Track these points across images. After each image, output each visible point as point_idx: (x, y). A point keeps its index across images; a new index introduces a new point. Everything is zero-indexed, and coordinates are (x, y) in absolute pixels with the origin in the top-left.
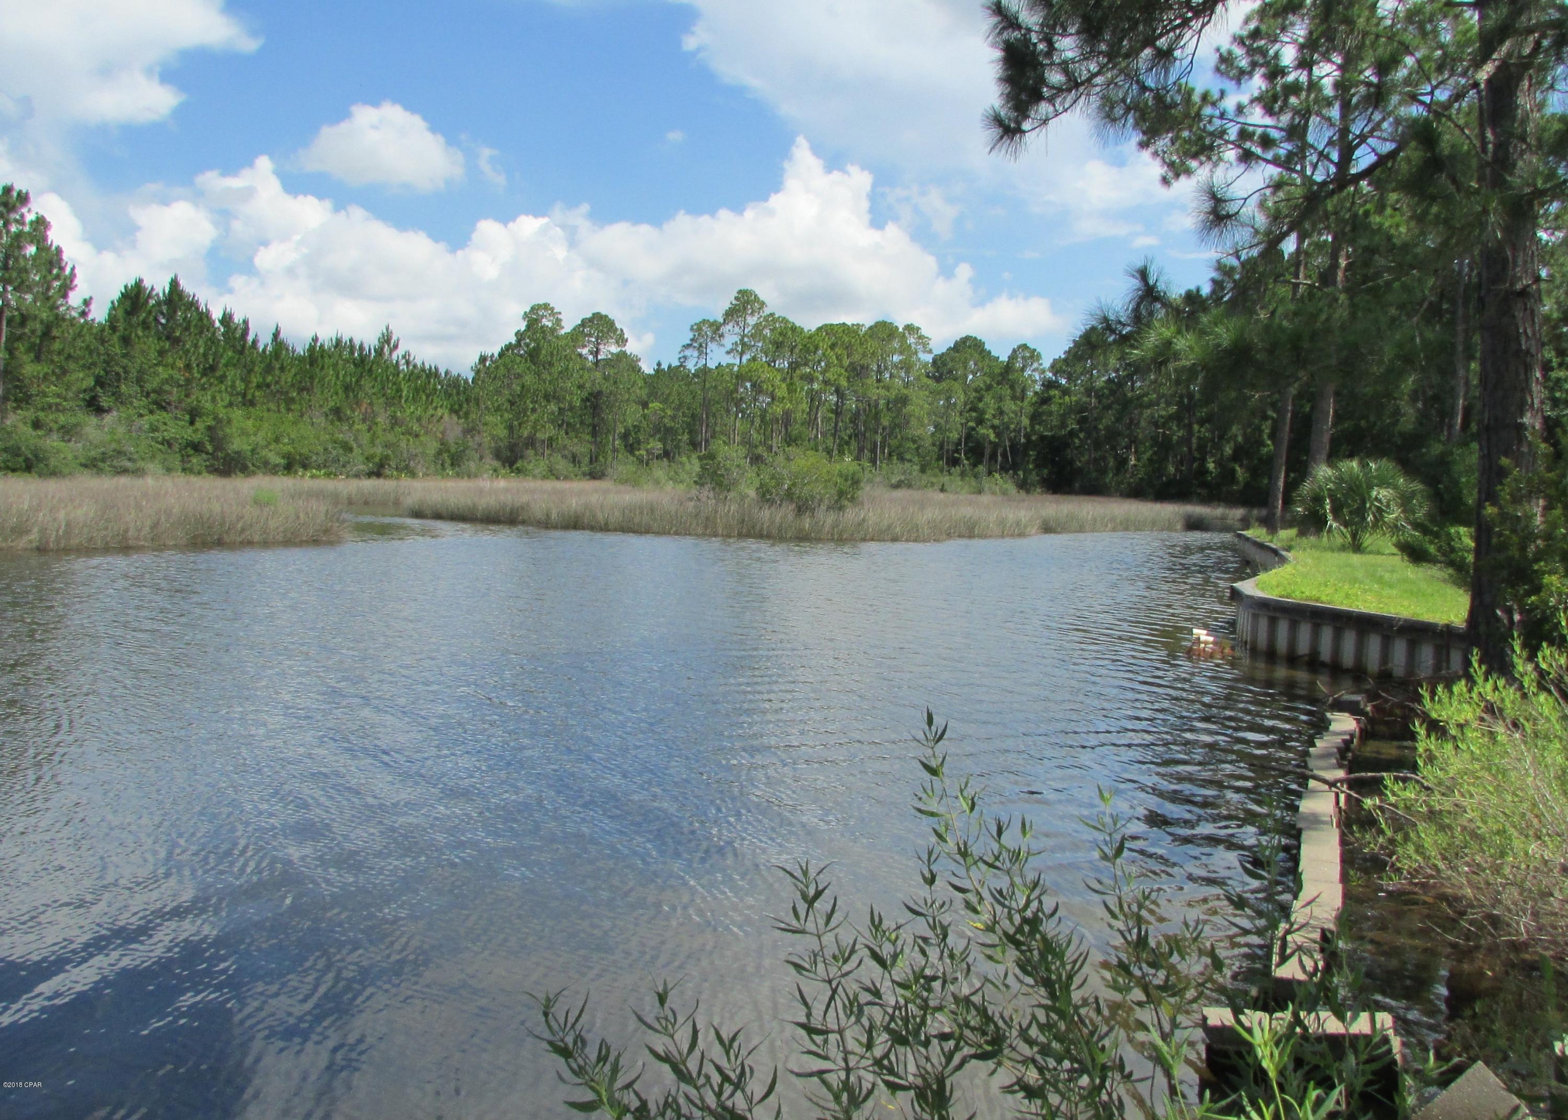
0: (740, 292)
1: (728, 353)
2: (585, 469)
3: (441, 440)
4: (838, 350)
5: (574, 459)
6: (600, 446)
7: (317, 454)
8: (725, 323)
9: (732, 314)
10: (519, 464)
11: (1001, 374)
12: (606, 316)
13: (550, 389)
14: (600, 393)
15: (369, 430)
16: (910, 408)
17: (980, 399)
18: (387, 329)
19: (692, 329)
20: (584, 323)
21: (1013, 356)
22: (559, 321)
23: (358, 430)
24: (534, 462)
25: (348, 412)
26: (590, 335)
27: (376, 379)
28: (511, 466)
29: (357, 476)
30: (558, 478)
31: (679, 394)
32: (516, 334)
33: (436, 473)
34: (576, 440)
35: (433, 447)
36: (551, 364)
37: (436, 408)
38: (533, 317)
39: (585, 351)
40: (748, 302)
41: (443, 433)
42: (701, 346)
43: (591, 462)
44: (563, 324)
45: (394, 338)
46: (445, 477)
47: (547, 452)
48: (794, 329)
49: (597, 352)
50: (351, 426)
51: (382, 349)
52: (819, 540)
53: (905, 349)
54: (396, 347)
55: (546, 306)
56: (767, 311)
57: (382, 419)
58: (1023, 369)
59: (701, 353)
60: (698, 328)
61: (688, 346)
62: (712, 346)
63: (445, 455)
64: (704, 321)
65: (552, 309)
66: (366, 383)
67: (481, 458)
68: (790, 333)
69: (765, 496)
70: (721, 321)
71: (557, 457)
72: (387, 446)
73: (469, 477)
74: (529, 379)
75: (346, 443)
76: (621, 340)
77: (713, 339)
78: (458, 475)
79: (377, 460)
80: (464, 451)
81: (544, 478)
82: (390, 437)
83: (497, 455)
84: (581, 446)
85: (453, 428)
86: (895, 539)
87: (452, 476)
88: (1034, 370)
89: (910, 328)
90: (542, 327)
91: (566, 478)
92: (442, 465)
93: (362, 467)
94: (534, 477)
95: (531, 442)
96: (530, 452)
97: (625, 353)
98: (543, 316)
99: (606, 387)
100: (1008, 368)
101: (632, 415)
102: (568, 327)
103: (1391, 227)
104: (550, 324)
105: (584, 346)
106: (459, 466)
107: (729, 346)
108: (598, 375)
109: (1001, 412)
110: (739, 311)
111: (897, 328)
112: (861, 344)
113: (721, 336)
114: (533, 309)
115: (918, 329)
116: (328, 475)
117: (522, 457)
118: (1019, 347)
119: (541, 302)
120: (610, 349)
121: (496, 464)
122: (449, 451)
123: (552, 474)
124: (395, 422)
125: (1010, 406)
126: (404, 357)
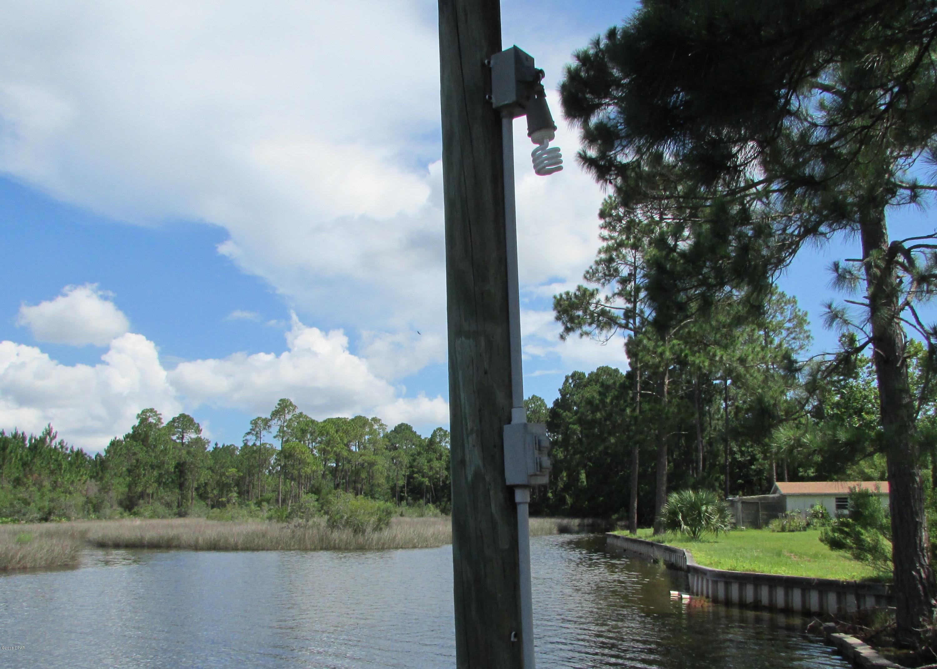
0: (281, 400)
1: (275, 437)
2: (176, 510)
3: (86, 495)
4: (340, 434)
5: (168, 505)
6: (184, 497)
7: (6, 507)
8: (271, 419)
9: (276, 414)
10: (135, 509)
11: (428, 446)
12: (188, 416)
13: (155, 461)
14: (185, 463)
15: (39, 490)
16: (376, 467)
17: (414, 460)
18: (49, 425)
19: (251, 423)
20: (174, 420)
21: (434, 435)
22: (159, 420)
23: (31, 491)
24: (143, 507)
25: (25, 480)
26: (178, 427)
27: (44, 458)
28: (130, 510)
29: (32, 521)
30: (159, 517)
31: (231, 462)
32: (133, 428)
33: (83, 518)
34: (170, 493)
35: (81, 500)
36: (155, 446)
37: (82, 476)
38: (143, 418)
39: (174, 438)
40: (286, 407)
41: (87, 490)
42: (257, 433)
43: (178, 507)
44: (162, 421)
45: (54, 431)
46: (90, 519)
47: (151, 501)
48: (313, 422)
49: (182, 438)
50: (27, 488)
51: (45, 438)
52: (370, 549)
53: (372, 432)
54: (55, 437)
55: (152, 410)
56: (297, 412)
57: (47, 483)
58: (440, 442)
59: (257, 437)
60: (255, 423)
61: (248, 433)
62: (264, 433)
63: (90, 505)
64: (259, 418)
65: (156, 412)
66: (38, 461)
67: (112, 506)
68: (311, 424)
69: (333, 525)
70: (269, 417)
71: (157, 504)
72: (52, 500)
73: (105, 518)
74: (141, 456)
75: (26, 499)
76: (198, 430)
77: (264, 429)
78: (98, 518)
79: (46, 510)
80: (102, 502)
81: (151, 517)
82: (54, 495)
83: (121, 504)
84: (173, 496)
85: (93, 487)
86: (414, 547)
87: (94, 519)
88: (446, 443)
89: (375, 420)
90: (150, 423)
91: (164, 517)
92: (88, 511)
93: (35, 515)
94: (145, 517)
95: (142, 495)
96: (141, 501)
97: (200, 438)
98: (149, 417)
99: (189, 459)
100: (431, 441)
101: (205, 476)
102: (165, 422)
103: (700, 362)
104: (154, 421)
105: (174, 434)
106: (99, 512)
107: (275, 434)
108: (184, 452)
109: (431, 468)
110: (280, 412)
111: (368, 419)
112: (354, 430)
113: (269, 427)
114: (143, 412)
115: (380, 420)
116: (14, 521)
117: (136, 505)
118: (438, 429)
119: (148, 408)
120: (191, 435)
121: (120, 509)
122: (91, 503)
123: (155, 515)
124: (55, 486)
125: (436, 464)
126: (60, 443)
